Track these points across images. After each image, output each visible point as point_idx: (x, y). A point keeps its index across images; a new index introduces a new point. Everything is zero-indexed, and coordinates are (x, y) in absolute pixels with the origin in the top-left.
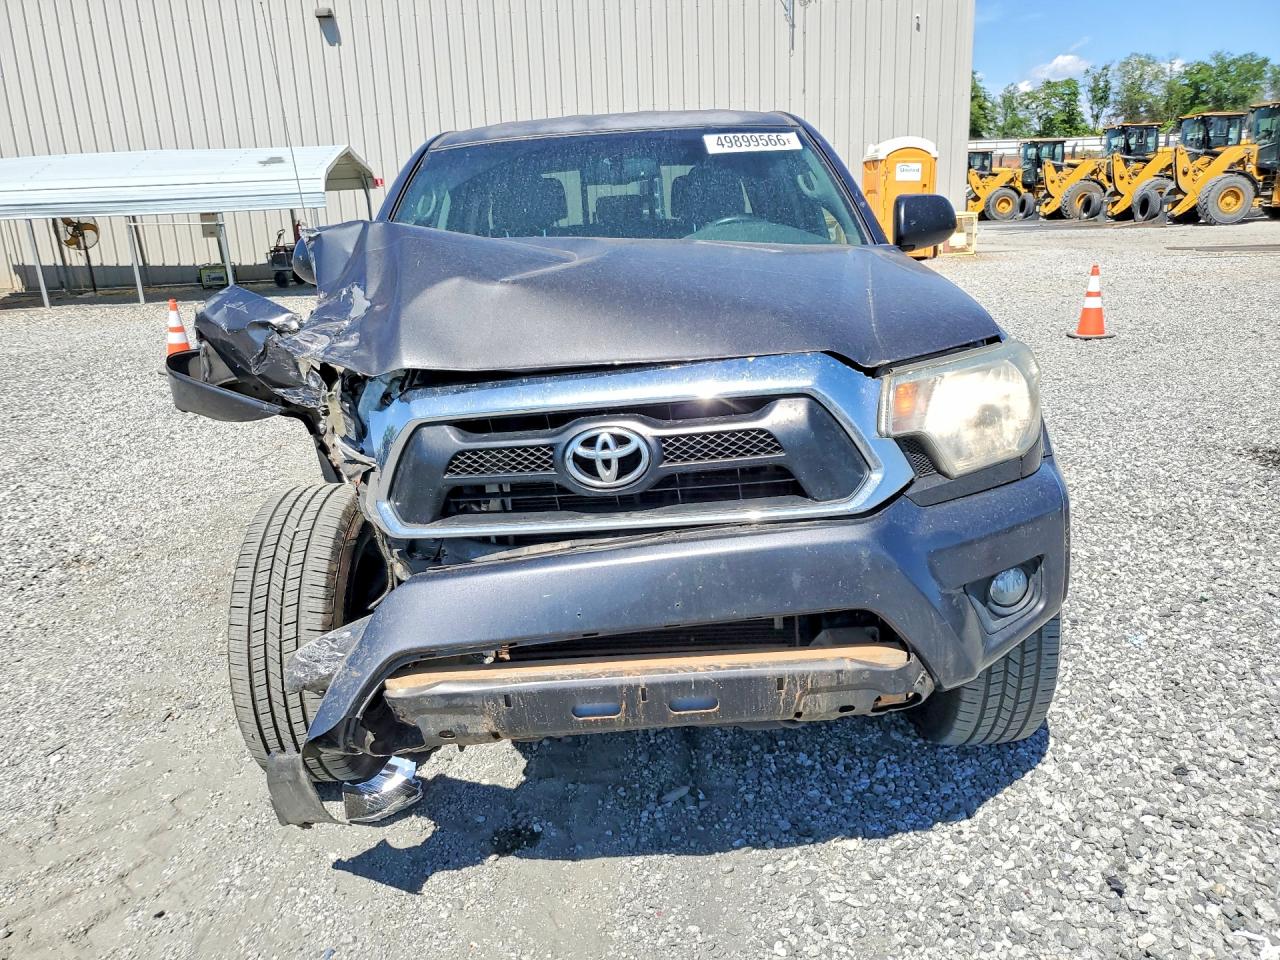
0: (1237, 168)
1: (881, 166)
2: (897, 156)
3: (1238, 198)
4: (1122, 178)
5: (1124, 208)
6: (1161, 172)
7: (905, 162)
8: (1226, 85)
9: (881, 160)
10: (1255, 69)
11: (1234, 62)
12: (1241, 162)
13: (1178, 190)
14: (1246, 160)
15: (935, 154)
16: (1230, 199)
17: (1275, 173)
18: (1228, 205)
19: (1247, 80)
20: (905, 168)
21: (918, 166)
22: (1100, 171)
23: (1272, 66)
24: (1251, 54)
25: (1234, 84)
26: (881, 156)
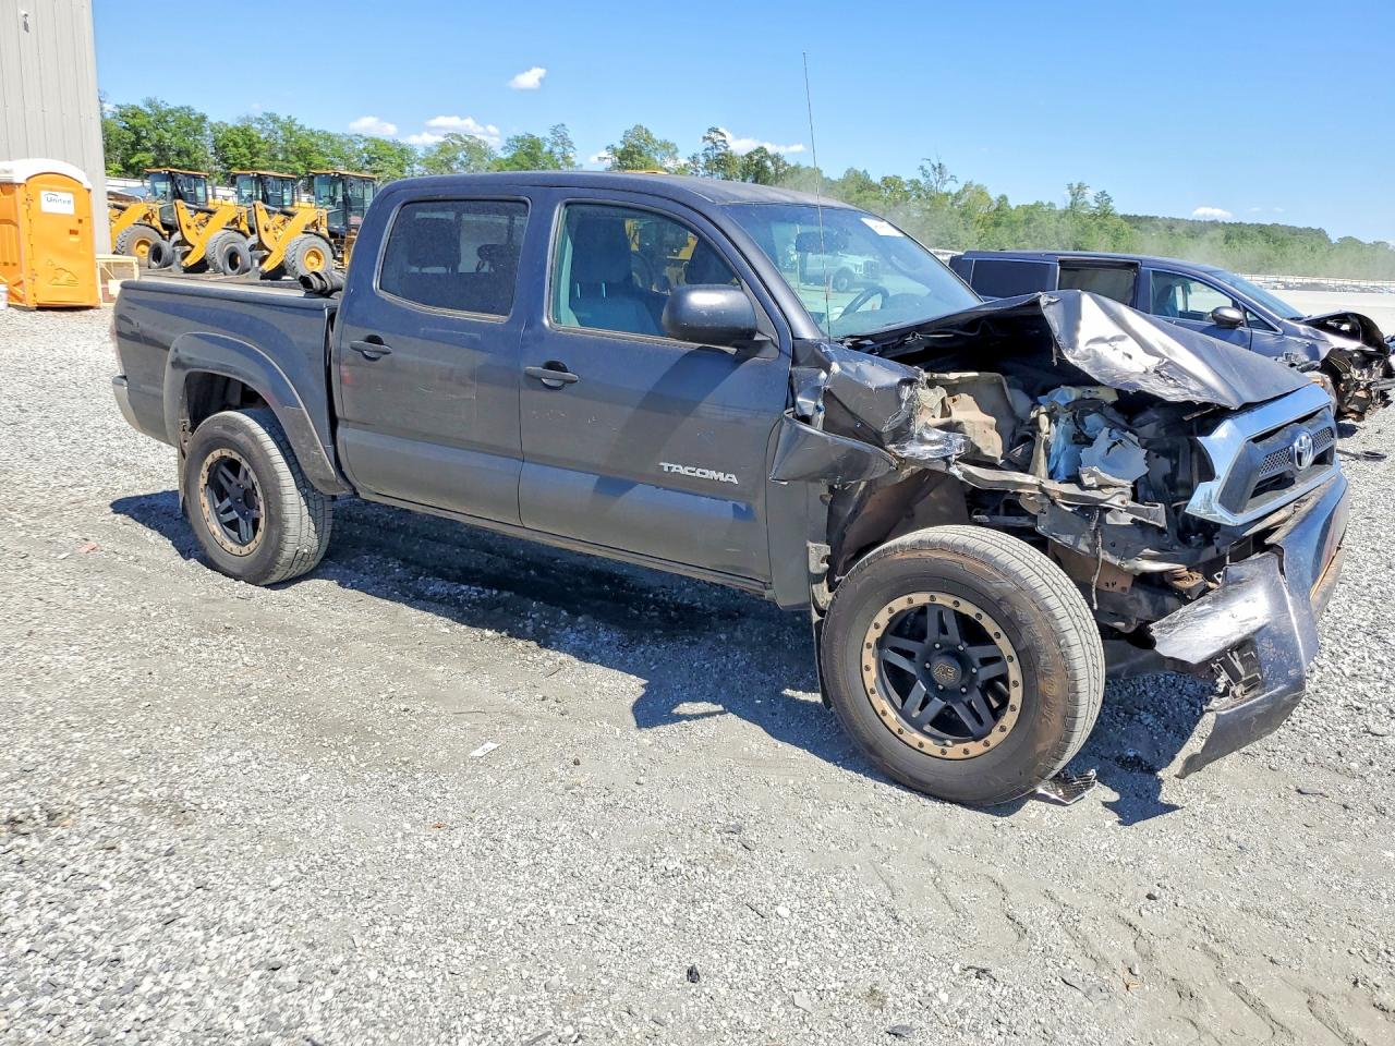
0: (311, 229)
1: (19, 191)
2: (43, 182)
3: (318, 258)
4: (189, 227)
5: (198, 259)
6: (228, 224)
7: (51, 190)
8: (168, 135)
9: (19, 184)
10: (195, 123)
11: (171, 112)
12: (314, 224)
13: (261, 245)
14: (318, 222)
15: (87, 185)
16: (313, 259)
17: (343, 237)
18: (312, 264)
19: (187, 133)
20: (54, 197)
21: (70, 197)
22: (153, 216)
23: (211, 124)
24: (188, 108)
25: (174, 135)
26: (19, 178)
